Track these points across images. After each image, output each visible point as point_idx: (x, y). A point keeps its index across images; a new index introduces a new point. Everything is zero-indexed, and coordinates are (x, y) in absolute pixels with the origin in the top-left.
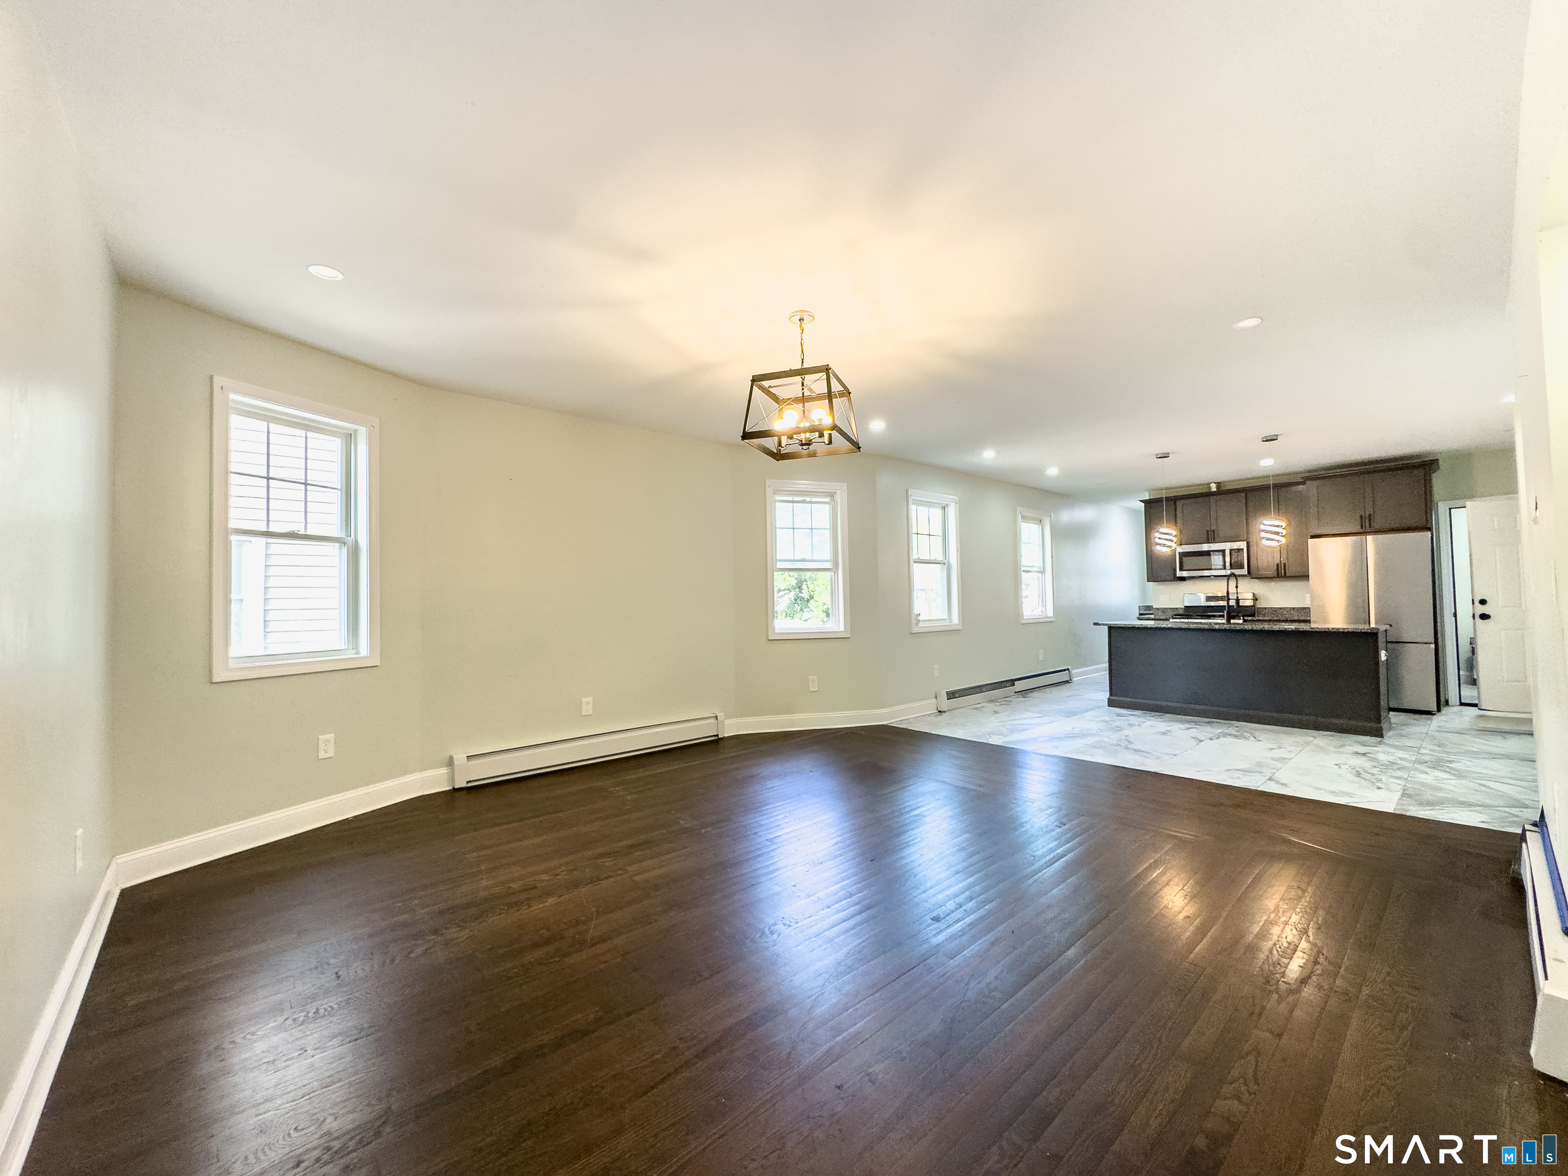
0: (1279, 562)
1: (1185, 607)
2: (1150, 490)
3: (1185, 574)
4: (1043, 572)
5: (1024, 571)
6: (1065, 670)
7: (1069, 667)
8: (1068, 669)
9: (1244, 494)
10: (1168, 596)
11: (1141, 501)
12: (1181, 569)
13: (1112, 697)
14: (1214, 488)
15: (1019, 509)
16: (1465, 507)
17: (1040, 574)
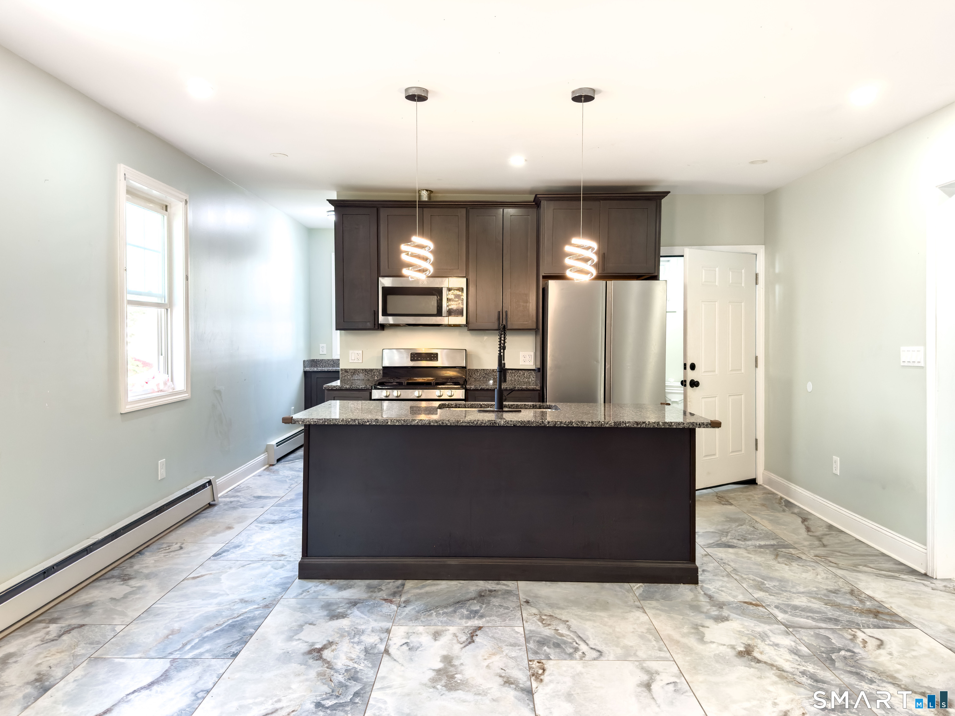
0: (500, 309)
1: (383, 367)
2: (340, 187)
3: (391, 320)
4: (168, 306)
5: (131, 302)
6: (203, 486)
7: (211, 478)
8: (210, 483)
9: (464, 211)
10: (361, 352)
11: (327, 200)
12: (385, 314)
13: (307, 560)
14: (425, 196)
15: (122, 168)
16: (683, 256)
17: (163, 311)
